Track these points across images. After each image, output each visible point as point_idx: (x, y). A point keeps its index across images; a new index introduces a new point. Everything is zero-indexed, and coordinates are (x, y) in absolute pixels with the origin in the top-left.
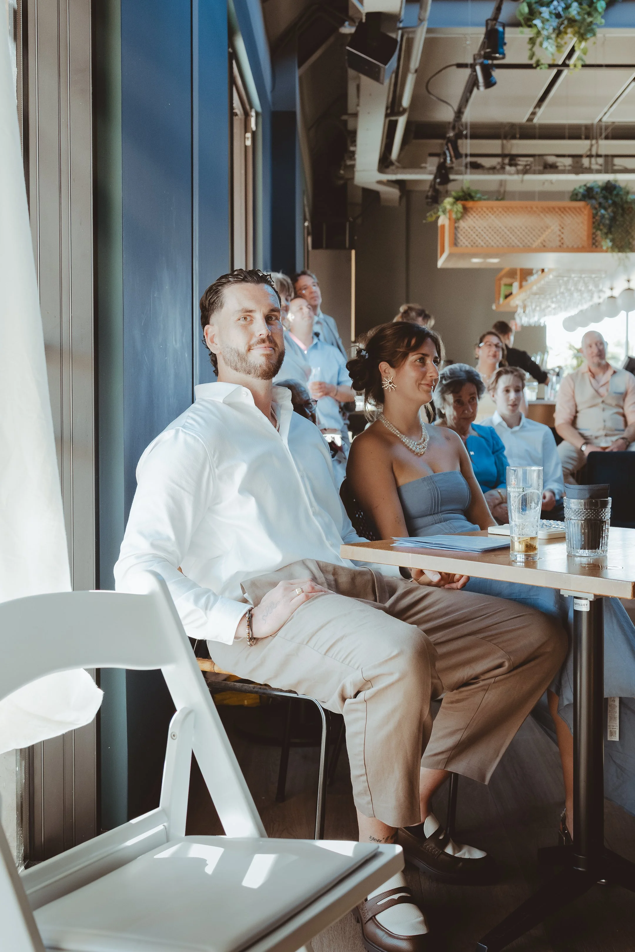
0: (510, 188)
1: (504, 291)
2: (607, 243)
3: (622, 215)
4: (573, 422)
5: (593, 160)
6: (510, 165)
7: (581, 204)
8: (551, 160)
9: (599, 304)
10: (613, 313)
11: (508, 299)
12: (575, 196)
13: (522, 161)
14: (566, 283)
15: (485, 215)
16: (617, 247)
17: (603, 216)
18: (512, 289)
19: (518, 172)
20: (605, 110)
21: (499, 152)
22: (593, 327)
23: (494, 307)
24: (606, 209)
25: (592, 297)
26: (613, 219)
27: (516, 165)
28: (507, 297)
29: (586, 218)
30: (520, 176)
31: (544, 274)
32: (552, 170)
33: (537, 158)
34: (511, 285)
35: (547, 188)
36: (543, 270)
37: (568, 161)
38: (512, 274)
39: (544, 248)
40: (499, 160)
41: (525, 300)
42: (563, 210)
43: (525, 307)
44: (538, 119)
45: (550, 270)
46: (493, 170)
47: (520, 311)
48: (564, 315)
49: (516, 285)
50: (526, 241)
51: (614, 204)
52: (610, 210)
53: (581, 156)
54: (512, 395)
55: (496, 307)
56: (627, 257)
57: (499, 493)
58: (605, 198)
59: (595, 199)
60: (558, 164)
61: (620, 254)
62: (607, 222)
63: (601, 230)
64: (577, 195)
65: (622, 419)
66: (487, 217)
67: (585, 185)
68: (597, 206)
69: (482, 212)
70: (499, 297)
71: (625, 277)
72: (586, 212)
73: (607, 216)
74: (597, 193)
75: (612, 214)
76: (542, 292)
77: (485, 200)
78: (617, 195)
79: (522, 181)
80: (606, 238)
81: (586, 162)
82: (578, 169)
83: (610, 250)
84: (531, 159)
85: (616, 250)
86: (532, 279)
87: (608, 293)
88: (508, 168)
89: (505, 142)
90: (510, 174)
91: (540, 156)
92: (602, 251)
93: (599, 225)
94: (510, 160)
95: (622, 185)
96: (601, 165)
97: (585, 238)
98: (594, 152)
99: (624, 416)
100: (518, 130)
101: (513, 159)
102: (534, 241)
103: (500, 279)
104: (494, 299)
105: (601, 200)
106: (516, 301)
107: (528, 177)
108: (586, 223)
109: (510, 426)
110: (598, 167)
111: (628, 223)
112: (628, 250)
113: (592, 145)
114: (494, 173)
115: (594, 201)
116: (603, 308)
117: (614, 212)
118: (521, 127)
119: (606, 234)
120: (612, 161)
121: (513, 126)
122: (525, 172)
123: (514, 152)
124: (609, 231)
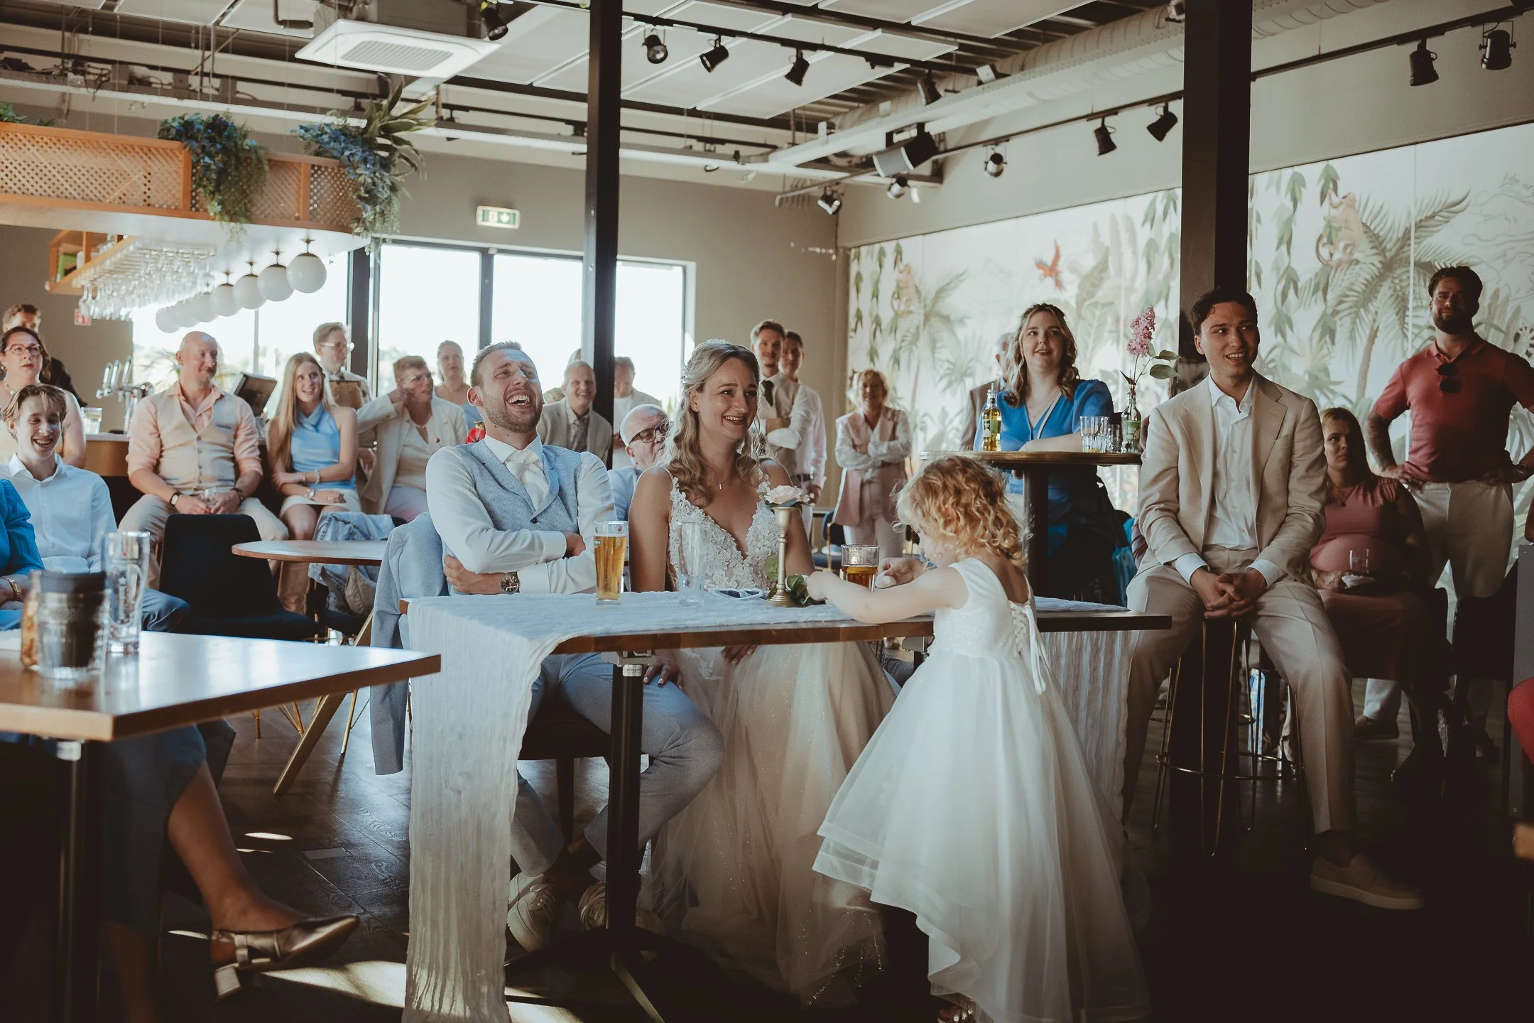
0: (76, 106)
1: (63, 262)
2: (214, 208)
3: (237, 168)
4: (156, 468)
5: (206, 79)
6: (75, 72)
7: (176, 144)
8: (141, 72)
9: (207, 293)
10: (230, 310)
11: (70, 275)
12: (165, 132)
13: (95, 68)
14: (156, 259)
15: (20, 145)
16: (228, 213)
17: (207, 167)
18: (75, 262)
19: (87, 84)
20: (225, 9)
21: (58, 50)
22: (201, 327)
23: (47, 287)
24: (212, 157)
25: (194, 283)
26: (222, 173)
27: (84, 73)
28: (67, 272)
29: (182, 165)
30: (92, 90)
31: (122, 242)
32: (143, 88)
33: (117, 66)
34: (74, 255)
35: (135, 112)
36: (120, 238)
37: (168, 78)
38: (75, 237)
39: (123, 205)
40: (58, 61)
41: (95, 279)
42: (147, 151)
43: (95, 290)
44: (119, 9)
45: (132, 238)
46: (46, 75)
47: (87, 295)
48: (154, 308)
49: (81, 255)
50: (87, 191)
51: (225, 150)
52: (217, 159)
53: (188, 72)
54: (44, 428)
55: (52, 287)
56: (242, 229)
57: (11, 583)
58: (212, 140)
59: (196, 139)
60: (152, 80)
61: (232, 224)
62: (214, 176)
63: (205, 187)
64: (168, 130)
65: (232, 464)
66: (24, 149)
67: (182, 118)
68: (199, 151)
69: (15, 140)
70: (57, 272)
71: (246, 257)
72: (181, 158)
73: (213, 167)
74: (199, 130)
75: (221, 165)
76: (120, 269)
77: (21, 121)
78: (229, 137)
79: (94, 98)
80: (213, 199)
81: (194, 81)
82: (181, 90)
83: (218, 217)
84: (109, 67)
85: (226, 218)
86: (105, 248)
87: (220, 279)
88: (71, 76)
89: (67, 34)
90: (74, 85)
91: (121, 63)
92: (208, 218)
93: (201, 179)
94: (75, 64)
95: (238, 123)
96: (217, 90)
97: (180, 195)
98: (206, 70)
99: (233, 459)
100: (90, 20)
101: (79, 63)
102: (108, 193)
103: (59, 244)
104: (47, 274)
105: (206, 143)
106: (81, 280)
107: (101, 93)
108: (181, 173)
109: (39, 477)
110: (212, 92)
111: (245, 180)
112: (242, 219)
113: (204, 60)
114: (49, 82)
115: (195, 144)
116: (215, 300)
117: (225, 163)
118: (95, 14)
119: (213, 193)
120: (234, 86)
121: (82, 12)
122: (100, 84)
123: (84, 53)
124: (217, 189)
